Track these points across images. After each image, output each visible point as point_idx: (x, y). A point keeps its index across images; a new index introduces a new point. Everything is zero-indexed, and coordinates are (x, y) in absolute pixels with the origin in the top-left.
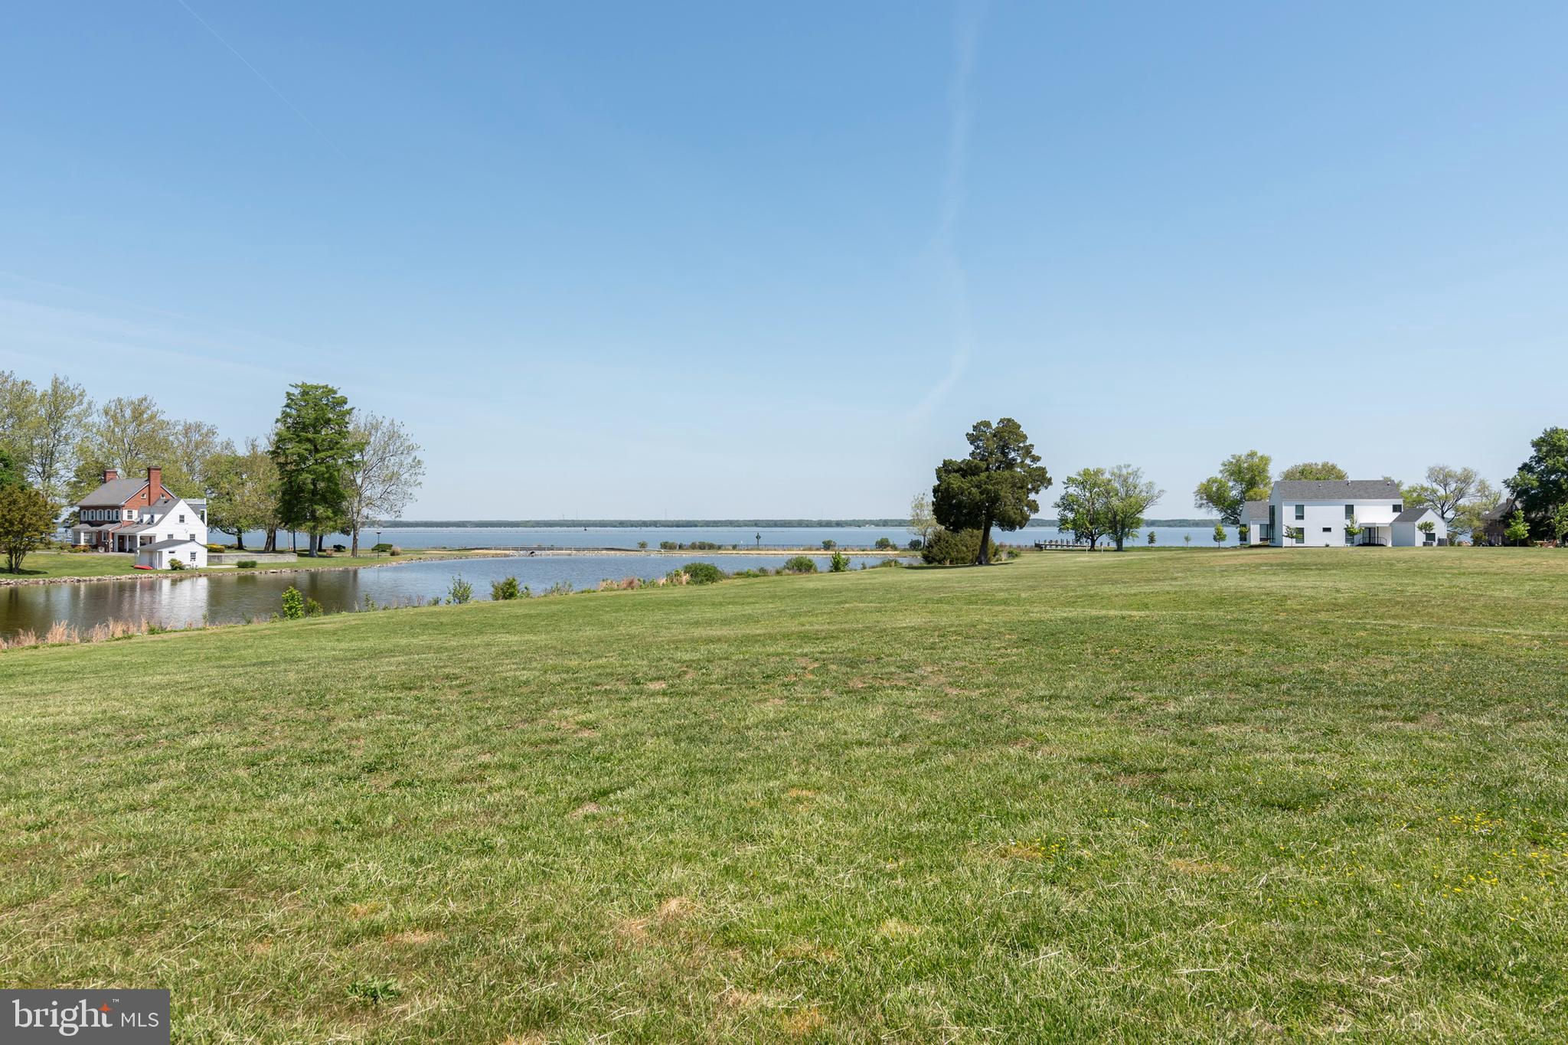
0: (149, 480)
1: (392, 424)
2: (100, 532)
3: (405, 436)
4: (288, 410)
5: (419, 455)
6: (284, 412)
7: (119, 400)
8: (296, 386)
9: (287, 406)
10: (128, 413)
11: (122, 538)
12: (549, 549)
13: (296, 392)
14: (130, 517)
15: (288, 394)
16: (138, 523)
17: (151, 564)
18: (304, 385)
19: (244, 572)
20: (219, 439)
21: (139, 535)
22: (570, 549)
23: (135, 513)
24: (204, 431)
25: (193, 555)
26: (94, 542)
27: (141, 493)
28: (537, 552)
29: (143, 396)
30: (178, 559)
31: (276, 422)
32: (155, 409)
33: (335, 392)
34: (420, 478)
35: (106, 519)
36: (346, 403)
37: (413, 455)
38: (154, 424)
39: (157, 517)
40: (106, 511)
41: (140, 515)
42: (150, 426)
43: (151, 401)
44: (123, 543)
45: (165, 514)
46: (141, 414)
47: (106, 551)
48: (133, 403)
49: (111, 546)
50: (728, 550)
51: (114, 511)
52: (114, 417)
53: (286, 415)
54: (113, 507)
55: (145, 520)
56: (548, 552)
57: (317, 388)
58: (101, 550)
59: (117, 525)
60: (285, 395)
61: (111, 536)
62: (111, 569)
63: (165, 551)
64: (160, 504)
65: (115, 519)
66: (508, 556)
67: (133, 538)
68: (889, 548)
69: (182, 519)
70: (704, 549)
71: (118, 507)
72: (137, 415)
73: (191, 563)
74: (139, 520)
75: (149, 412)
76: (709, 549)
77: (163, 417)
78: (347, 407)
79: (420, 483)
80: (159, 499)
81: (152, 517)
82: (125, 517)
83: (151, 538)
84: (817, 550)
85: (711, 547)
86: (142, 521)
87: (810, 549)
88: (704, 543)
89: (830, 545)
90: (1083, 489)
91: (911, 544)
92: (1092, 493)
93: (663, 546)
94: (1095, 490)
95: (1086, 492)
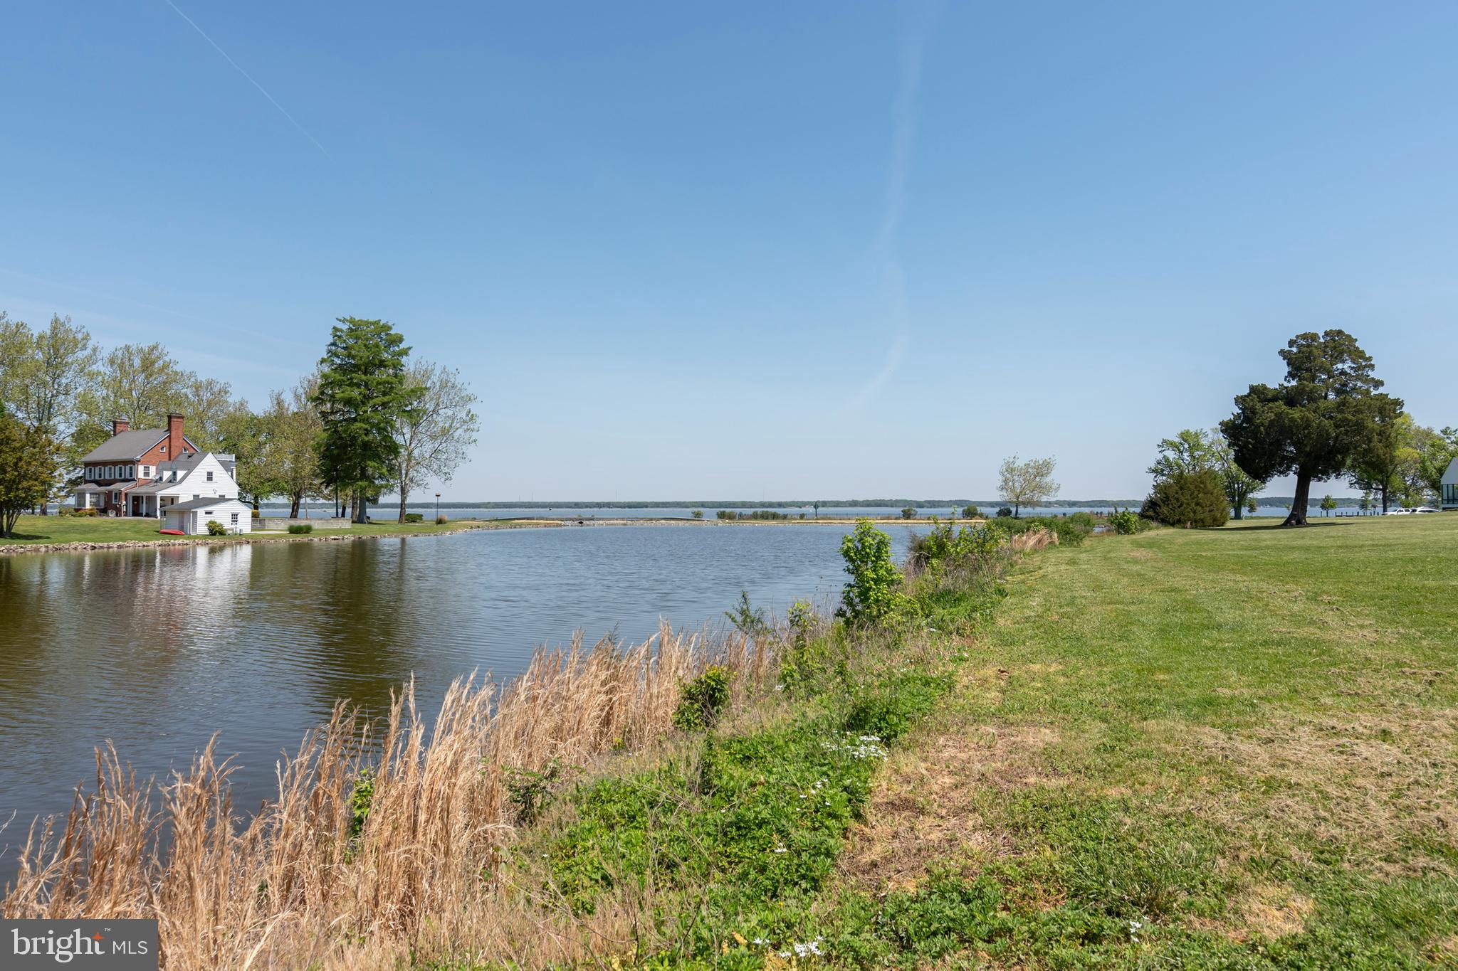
0: (169, 430)
1: (444, 371)
2: (110, 492)
3: (459, 386)
4: (333, 348)
5: (474, 408)
6: (330, 351)
7: (127, 348)
8: (344, 321)
9: (334, 344)
10: (137, 362)
11: (137, 499)
13: (345, 327)
14: (147, 474)
15: (335, 329)
16: (156, 481)
17: (182, 528)
18: (352, 321)
19: (299, 538)
20: (233, 398)
21: (159, 494)
23: (153, 470)
24: (216, 389)
25: (235, 517)
26: (102, 504)
27: (160, 446)
28: (584, 522)
29: (154, 344)
30: (218, 522)
31: (322, 362)
32: (167, 359)
33: (390, 328)
34: (475, 435)
35: (117, 477)
36: (401, 342)
37: (468, 407)
38: (167, 374)
39: (180, 474)
40: (117, 468)
41: (159, 471)
42: (163, 378)
43: (162, 350)
44: (140, 505)
45: (190, 471)
46: (152, 363)
47: (118, 514)
48: (141, 350)
49: (124, 509)
51: (128, 468)
52: (121, 366)
53: (333, 354)
54: (125, 463)
55: (165, 479)
56: (599, 522)
57: (367, 323)
58: (112, 514)
59: (132, 484)
60: (331, 331)
61: (123, 497)
62: (131, 535)
63: (201, 512)
64: (183, 458)
65: (128, 476)
66: (560, 525)
67: (151, 499)
68: (977, 517)
69: (210, 477)
71: (133, 463)
72: (148, 365)
73: (233, 526)
74: (157, 478)
75: (161, 362)
76: (774, 519)
77: (178, 368)
78: (402, 346)
79: (475, 441)
80: (181, 453)
81: (175, 474)
82: (141, 475)
83: (172, 500)
86: (161, 479)
87: (889, 518)
88: (768, 513)
89: (910, 514)
90: (1181, 452)
91: (999, 514)
92: (1192, 456)
93: (722, 516)
94: (1196, 454)
95: (1186, 455)
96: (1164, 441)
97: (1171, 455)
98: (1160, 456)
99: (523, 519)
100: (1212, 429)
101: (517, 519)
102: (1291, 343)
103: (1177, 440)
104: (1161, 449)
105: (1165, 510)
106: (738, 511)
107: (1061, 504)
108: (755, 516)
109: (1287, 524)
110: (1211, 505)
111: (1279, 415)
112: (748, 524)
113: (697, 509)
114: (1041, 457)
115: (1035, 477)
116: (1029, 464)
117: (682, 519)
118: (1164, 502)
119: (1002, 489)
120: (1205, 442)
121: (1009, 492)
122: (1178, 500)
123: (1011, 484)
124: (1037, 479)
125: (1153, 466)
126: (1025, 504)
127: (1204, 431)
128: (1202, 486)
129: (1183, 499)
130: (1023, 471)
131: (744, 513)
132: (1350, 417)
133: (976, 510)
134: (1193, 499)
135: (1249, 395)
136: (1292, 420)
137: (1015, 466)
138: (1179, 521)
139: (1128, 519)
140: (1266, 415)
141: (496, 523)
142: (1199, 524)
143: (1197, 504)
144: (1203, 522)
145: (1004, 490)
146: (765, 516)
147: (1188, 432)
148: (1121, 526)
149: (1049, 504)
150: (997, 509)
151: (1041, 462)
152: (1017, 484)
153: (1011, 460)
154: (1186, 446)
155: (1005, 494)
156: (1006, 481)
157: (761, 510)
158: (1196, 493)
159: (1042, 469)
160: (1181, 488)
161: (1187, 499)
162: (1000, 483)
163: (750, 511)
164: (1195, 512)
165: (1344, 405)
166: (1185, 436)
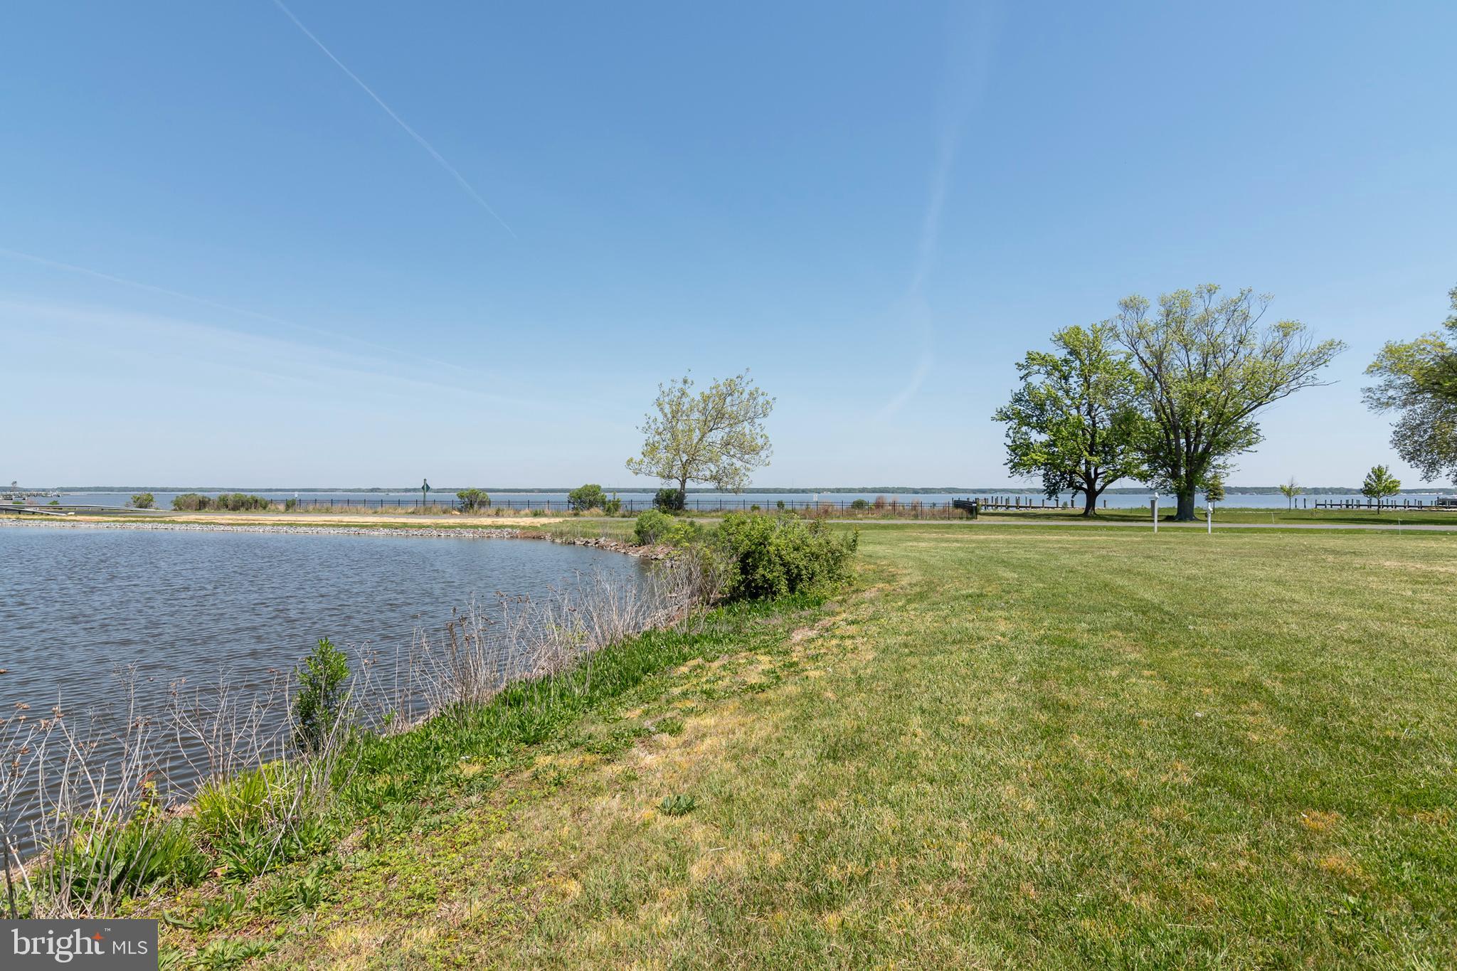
90: (1065, 377)
96: (1031, 358)
98: (1019, 386)
103: (1060, 354)
104: (1023, 373)
120: (1112, 348)
147: (1076, 332)
154: (1076, 364)
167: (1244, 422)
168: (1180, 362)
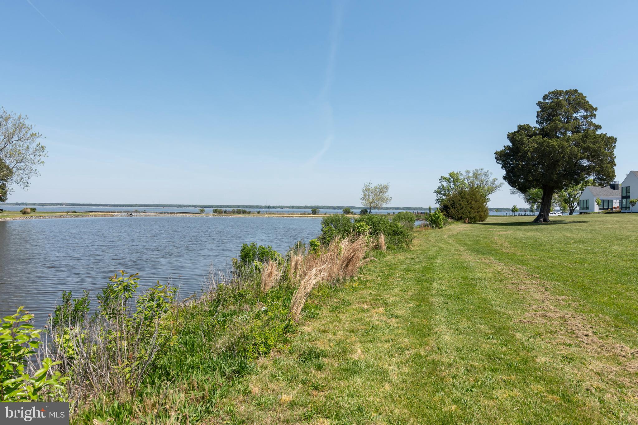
12: (142, 212)
22: (156, 213)
28: (134, 214)
34: (42, 159)
50: (255, 214)
56: (141, 214)
66: (114, 216)
68: (350, 214)
70: (240, 213)
76: (243, 213)
79: (43, 162)
84: (309, 214)
85: (244, 212)
87: (304, 214)
88: (240, 211)
89: (316, 212)
90: (450, 183)
91: (361, 212)
92: (455, 185)
93: (215, 211)
94: (457, 184)
95: (452, 184)
96: (442, 177)
97: (445, 184)
98: (440, 185)
99: (98, 212)
100: (466, 171)
101: (94, 212)
102: (545, 97)
103: (448, 177)
104: (440, 181)
105: (453, 211)
106: (224, 209)
107: (392, 208)
108: (233, 212)
109: (536, 222)
110: (479, 208)
111: (541, 144)
112: (231, 216)
113: (202, 209)
114: (383, 183)
115: (380, 193)
116: (377, 187)
117: (193, 213)
118: (452, 206)
119: (363, 199)
120: (461, 178)
121: (366, 201)
122: (460, 204)
123: (367, 197)
124: (381, 195)
125: (436, 189)
126: (375, 208)
127: (461, 172)
128: (474, 197)
129: (463, 204)
130: (374, 190)
131: (227, 210)
132: (592, 145)
133: (350, 210)
134: (468, 204)
135: (518, 132)
136: (553, 147)
137: (370, 188)
138: (461, 218)
139: (439, 217)
140: (531, 145)
141: (81, 214)
142: (473, 220)
143: (471, 208)
144: (475, 219)
145: (364, 200)
146: (239, 212)
147: (453, 173)
148: (434, 222)
149: (387, 209)
150: (360, 210)
151: (383, 186)
152: (370, 197)
153: (368, 185)
154: (452, 180)
155: (365, 202)
156: (365, 195)
157: (237, 209)
158: (470, 201)
159: (383, 189)
160: (462, 198)
161: (466, 205)
162: (362, 196)
163: (231, 209)
164: (470, 212)
165: (587, 137)
166: (452, 175)
167: (487, 197)
168: (477, 183)
